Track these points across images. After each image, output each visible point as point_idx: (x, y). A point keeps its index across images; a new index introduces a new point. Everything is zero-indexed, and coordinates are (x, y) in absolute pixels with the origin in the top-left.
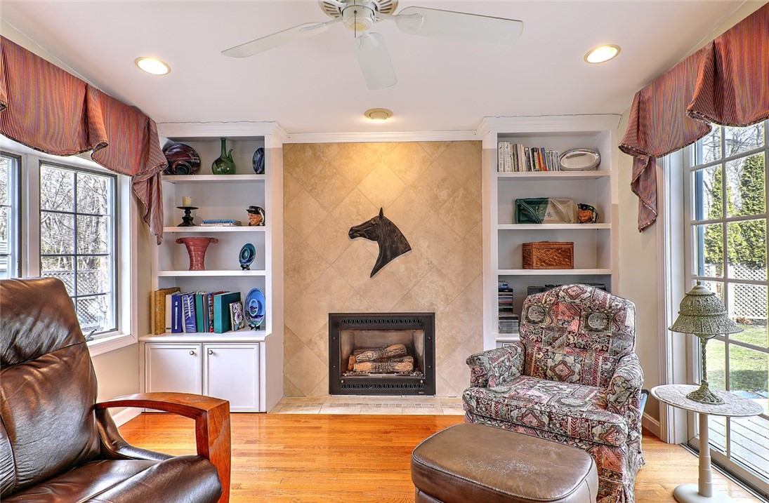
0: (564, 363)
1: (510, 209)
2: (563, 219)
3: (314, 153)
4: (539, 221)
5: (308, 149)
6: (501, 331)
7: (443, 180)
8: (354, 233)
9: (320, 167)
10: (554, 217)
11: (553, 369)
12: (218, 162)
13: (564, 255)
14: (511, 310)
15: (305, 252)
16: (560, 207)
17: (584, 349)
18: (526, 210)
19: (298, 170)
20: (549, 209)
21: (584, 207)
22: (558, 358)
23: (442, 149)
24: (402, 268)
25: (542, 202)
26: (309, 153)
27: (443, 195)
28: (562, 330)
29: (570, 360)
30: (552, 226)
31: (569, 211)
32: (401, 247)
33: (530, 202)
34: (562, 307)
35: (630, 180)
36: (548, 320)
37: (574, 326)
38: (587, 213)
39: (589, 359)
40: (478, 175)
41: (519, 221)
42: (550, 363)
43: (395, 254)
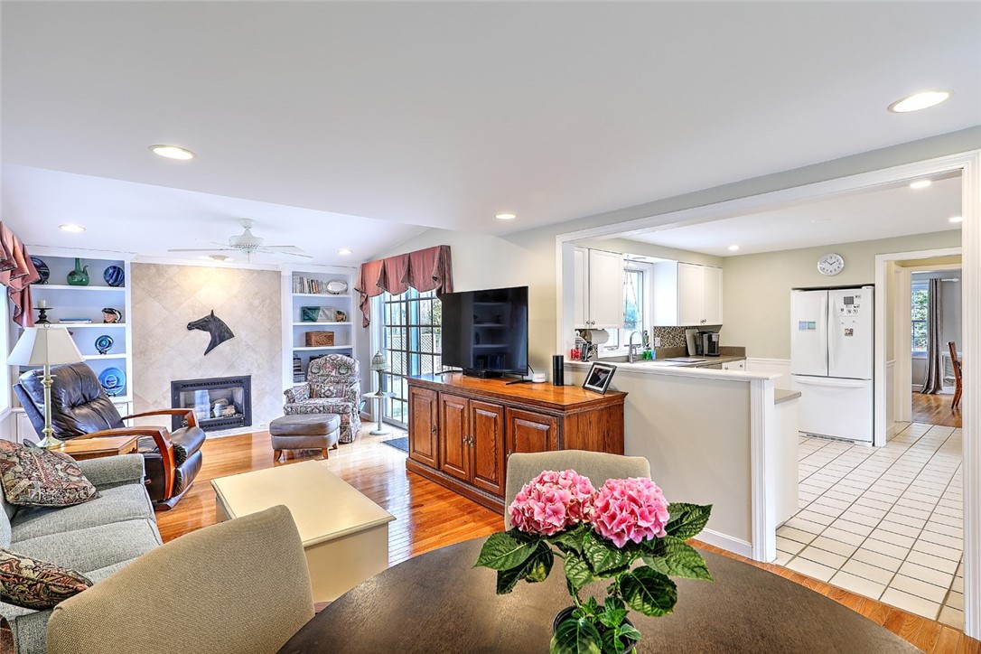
0: (329, 390)
1: (298, 312)
2: (329, 319)
3: (158, 270)
4: (314, 320)
5: (152, 267)
6: (295, 382)
7: (256, 294)
8: (191, 326)
9: (163, 281)
10: (324, 317)
11: (324, 394)
12: (72, 274)
13: (329, 338)
14: (300, 370)
15: (150, 341)
16: (327, 312)
17: (338, 383)
18: (308, 313)
19: (143, 282)
20: (321, 313)
21: (339, 313)
22: (327, 388)
23: (255, 275)
24: (228, 348)
25: (316, 309)
26: (153, 270)
27: (256, 302)
28: (328, 375)
29: (332, 388)
30: (323, 323)
31: (332, 314)
32: (227, 335)
33: (309, 309)
34: (328, 365)
35: (359, 304)
36: (321, 372)
37: (333, 374)
38: (341, 316)
39: (339, 387)
40: (279, 291)
41: (304, 320)
42: (323, 391)
43: (222, 340)
